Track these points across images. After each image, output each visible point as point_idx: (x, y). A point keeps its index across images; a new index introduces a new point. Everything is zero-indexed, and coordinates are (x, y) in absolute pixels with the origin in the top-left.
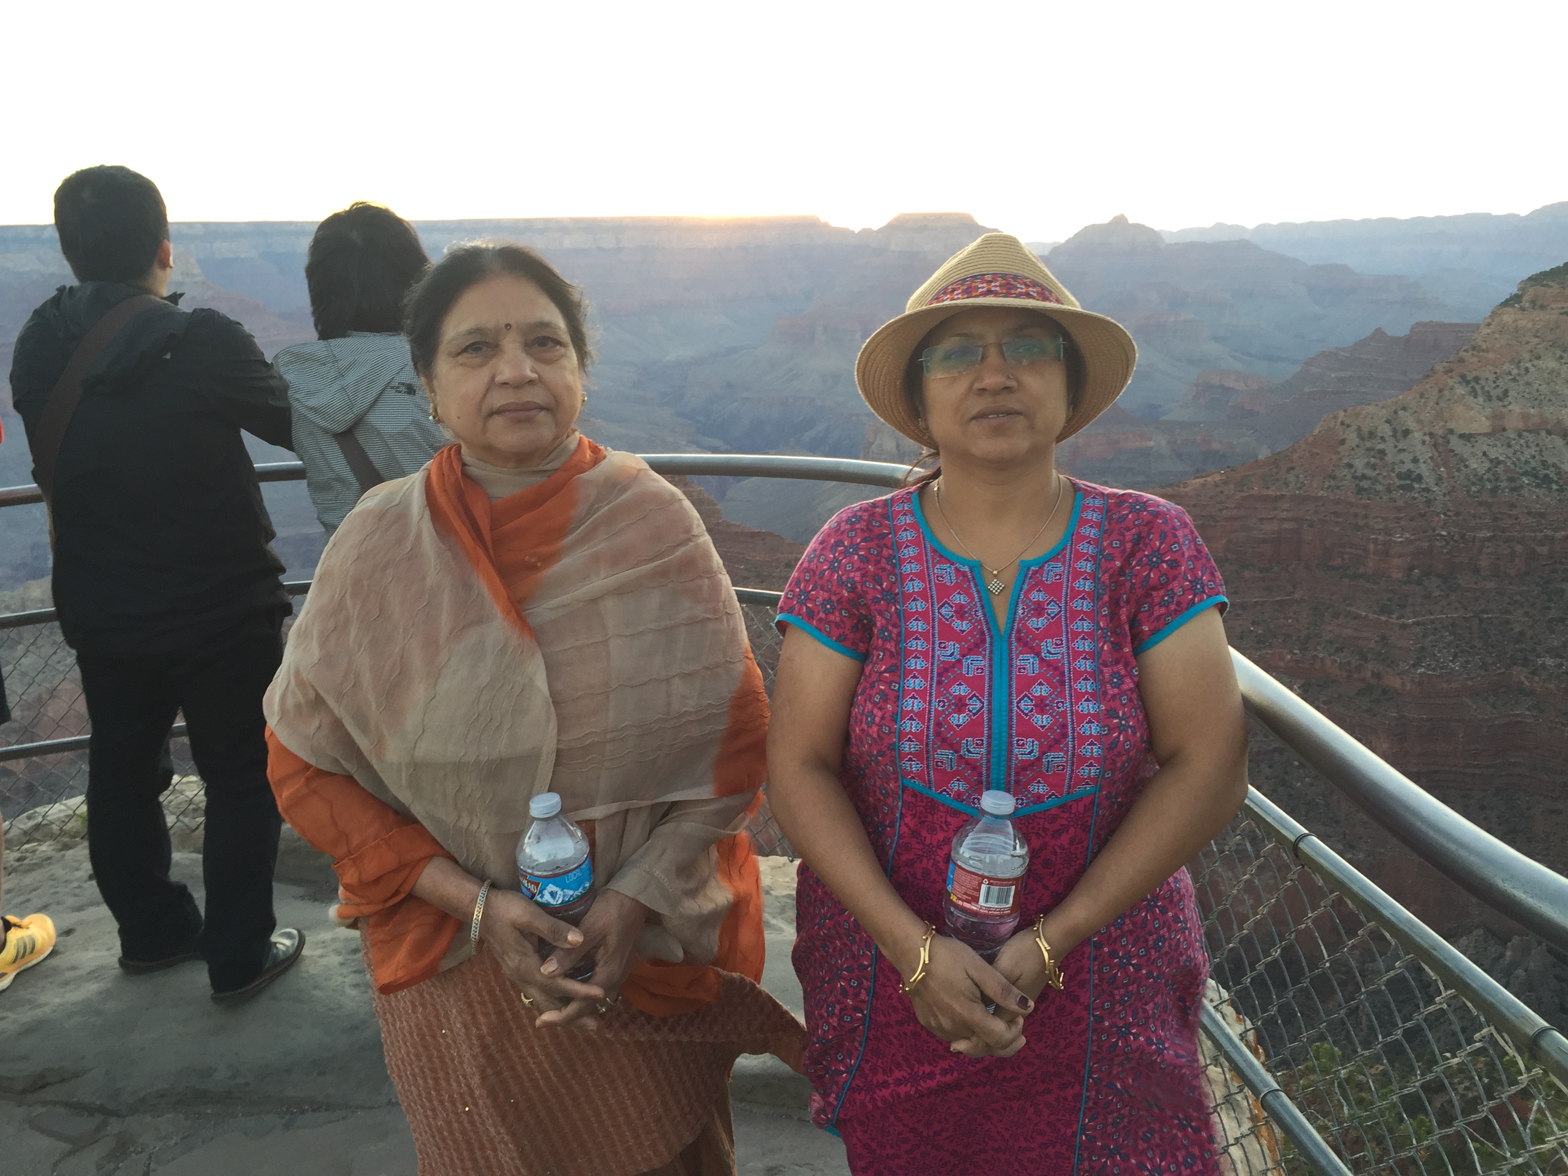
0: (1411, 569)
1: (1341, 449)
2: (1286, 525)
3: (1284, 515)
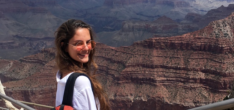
1: (213, 29)
2: (203, 43)
3: (202, 41)
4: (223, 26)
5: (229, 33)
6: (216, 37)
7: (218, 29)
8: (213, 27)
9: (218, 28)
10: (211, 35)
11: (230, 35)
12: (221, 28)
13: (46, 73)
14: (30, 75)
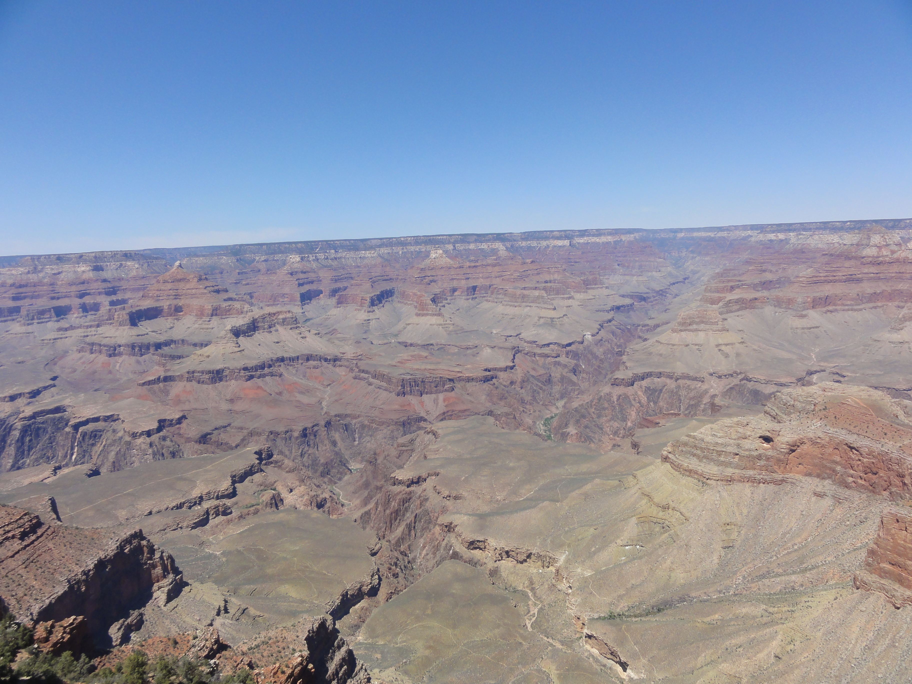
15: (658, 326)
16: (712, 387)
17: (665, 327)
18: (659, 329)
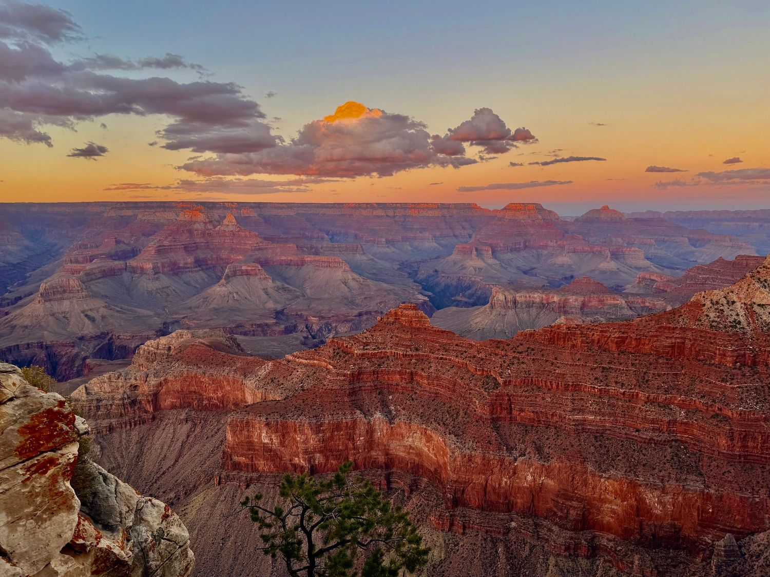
0: (736, 362)
1: (704, 308)
2: (678, 340)
3: (677, 336)
4: (728, 303)
5: (742, 319)
6: (712, 326)
7: (716, 309)
8: (704, 305)
9: (716, 307)
10: (700, 323)
11: (744, 323)
12: (722, 308)
13: (334, 388)
14: (303, 390)
15: (20, 298)
16: (82, 350)
17: (28, 299)
18: (20, 303)
